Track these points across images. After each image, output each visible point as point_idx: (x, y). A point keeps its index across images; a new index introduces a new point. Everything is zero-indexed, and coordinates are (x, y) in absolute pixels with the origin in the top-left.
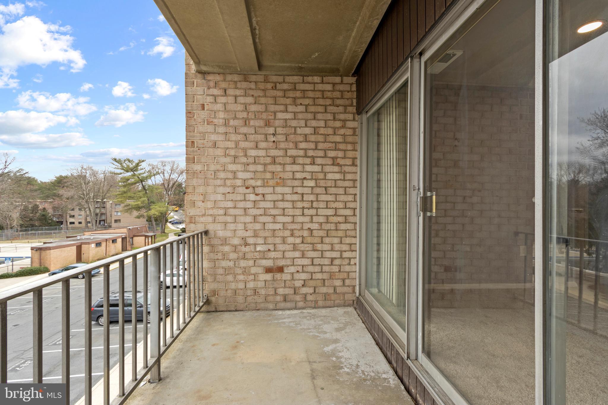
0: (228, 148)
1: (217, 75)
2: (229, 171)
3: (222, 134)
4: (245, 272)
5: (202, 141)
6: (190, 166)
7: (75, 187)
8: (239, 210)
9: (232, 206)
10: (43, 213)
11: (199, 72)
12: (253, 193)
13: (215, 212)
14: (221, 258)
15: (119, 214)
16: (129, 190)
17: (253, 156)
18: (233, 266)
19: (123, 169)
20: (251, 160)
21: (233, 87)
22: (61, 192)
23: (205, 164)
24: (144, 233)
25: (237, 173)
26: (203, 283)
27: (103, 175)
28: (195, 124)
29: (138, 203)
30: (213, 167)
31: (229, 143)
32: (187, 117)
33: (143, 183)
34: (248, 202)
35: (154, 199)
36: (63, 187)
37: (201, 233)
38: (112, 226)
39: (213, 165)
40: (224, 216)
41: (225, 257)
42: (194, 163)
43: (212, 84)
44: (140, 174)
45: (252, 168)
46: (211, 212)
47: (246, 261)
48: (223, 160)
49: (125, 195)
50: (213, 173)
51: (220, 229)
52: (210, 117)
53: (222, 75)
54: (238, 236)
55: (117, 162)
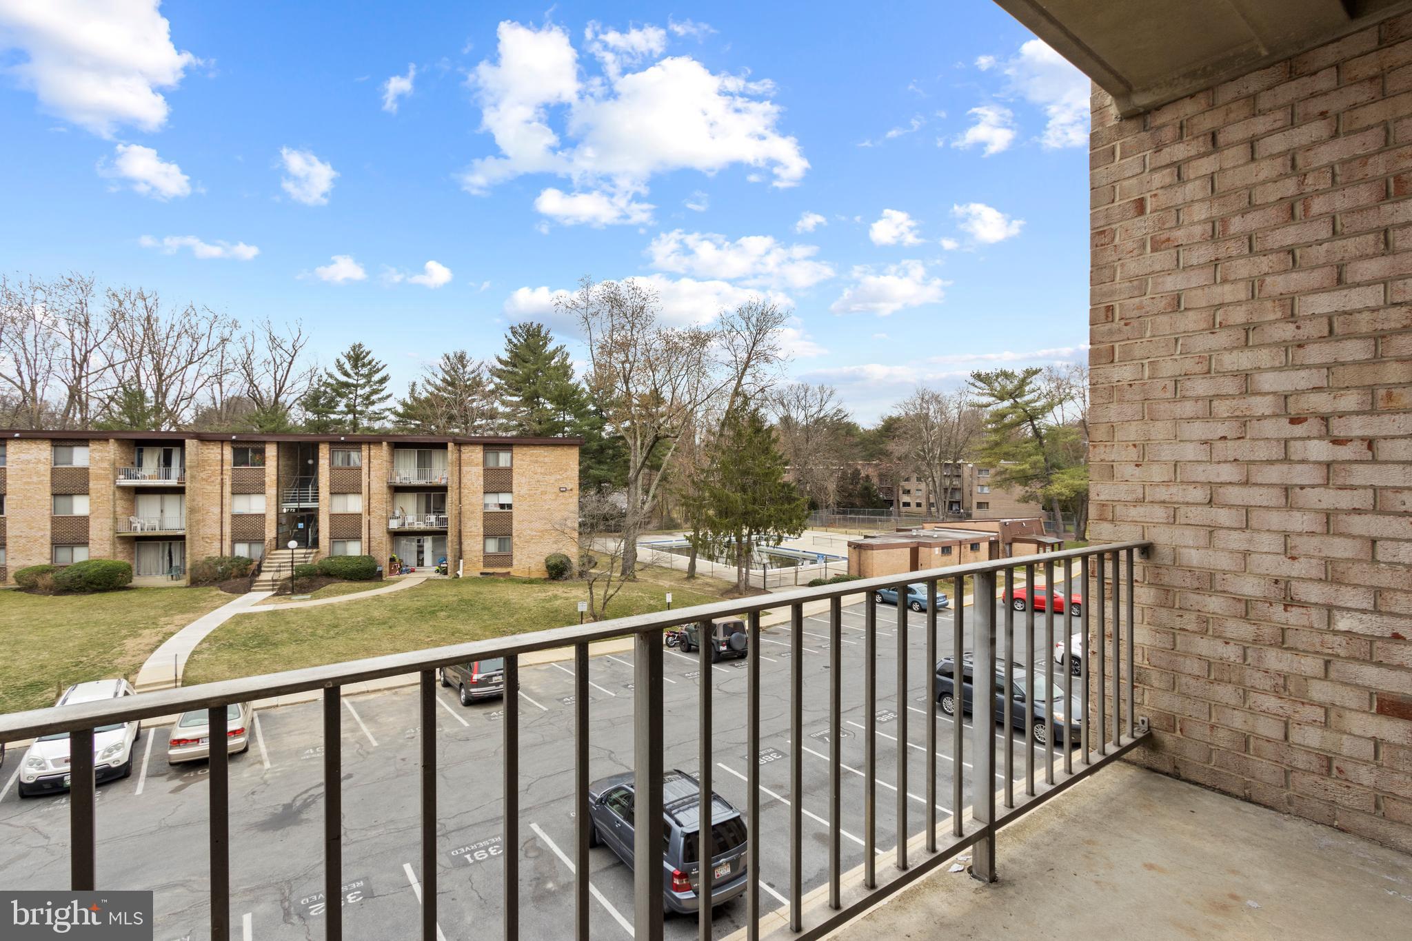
0: (1221, 305)
1: (1187, 101)
2: (1224, 374)
3: (1201, 266)
4: (1285, 688)
5: (1137, 300)
6: (1100, 371)
7: (912, 436)
8: (1264, 490)
9: (1235, 478)
10: (866, 484)
11: (1128, 116)
12: (1320, 438)
13: (1176, 493)
14: (1196, 629)
15: (986, 490)
16: (1005, 440)
17: (1321, 316)
18: (1239, 661)
19: (993, 395)
20: (1311, 329)
21: (1242, 117)
22: (891, 446)
23: (1144, 362)
24: (1034, 536)
25: (1257, 377)
26: (1133, 687)
27: (956, 410)
28: (1116, 258)
29: (1024, 467)
30: (1169, 368)
31: (1227, 287)
32: (1094, 245)
33: (1035, 422)
34: (1299, 467)
35: (1060, 458)
36: (894, 437)
37: (1130, 550)
38: (974, 515)
39: (1170, 363)
40: (1207, 508)
41: (1206, 625)
42: (1112, 361)
43: (1168, 134)
44: (1027, 403)
45: (1316, 354)
46: (1162, 494)
47: (1288, 655)
48: (1204, 343)
49: (997, 450)
50: (1171, 385)
51: (1191, 543)
52: (1160, 229)
53: (1200, 95)
54: (1259, 571)
55: (981, 380)
